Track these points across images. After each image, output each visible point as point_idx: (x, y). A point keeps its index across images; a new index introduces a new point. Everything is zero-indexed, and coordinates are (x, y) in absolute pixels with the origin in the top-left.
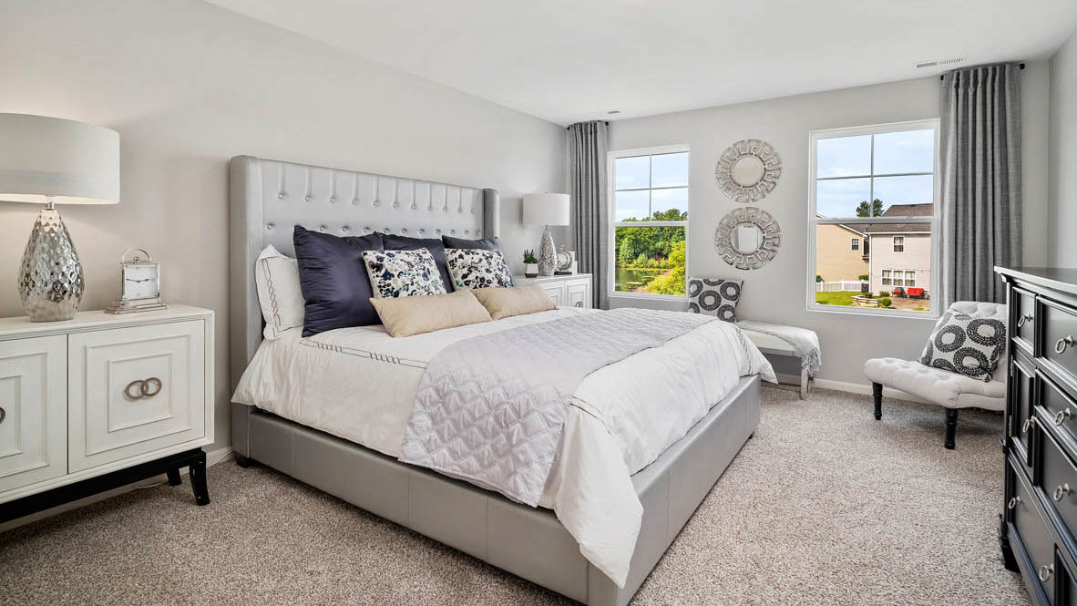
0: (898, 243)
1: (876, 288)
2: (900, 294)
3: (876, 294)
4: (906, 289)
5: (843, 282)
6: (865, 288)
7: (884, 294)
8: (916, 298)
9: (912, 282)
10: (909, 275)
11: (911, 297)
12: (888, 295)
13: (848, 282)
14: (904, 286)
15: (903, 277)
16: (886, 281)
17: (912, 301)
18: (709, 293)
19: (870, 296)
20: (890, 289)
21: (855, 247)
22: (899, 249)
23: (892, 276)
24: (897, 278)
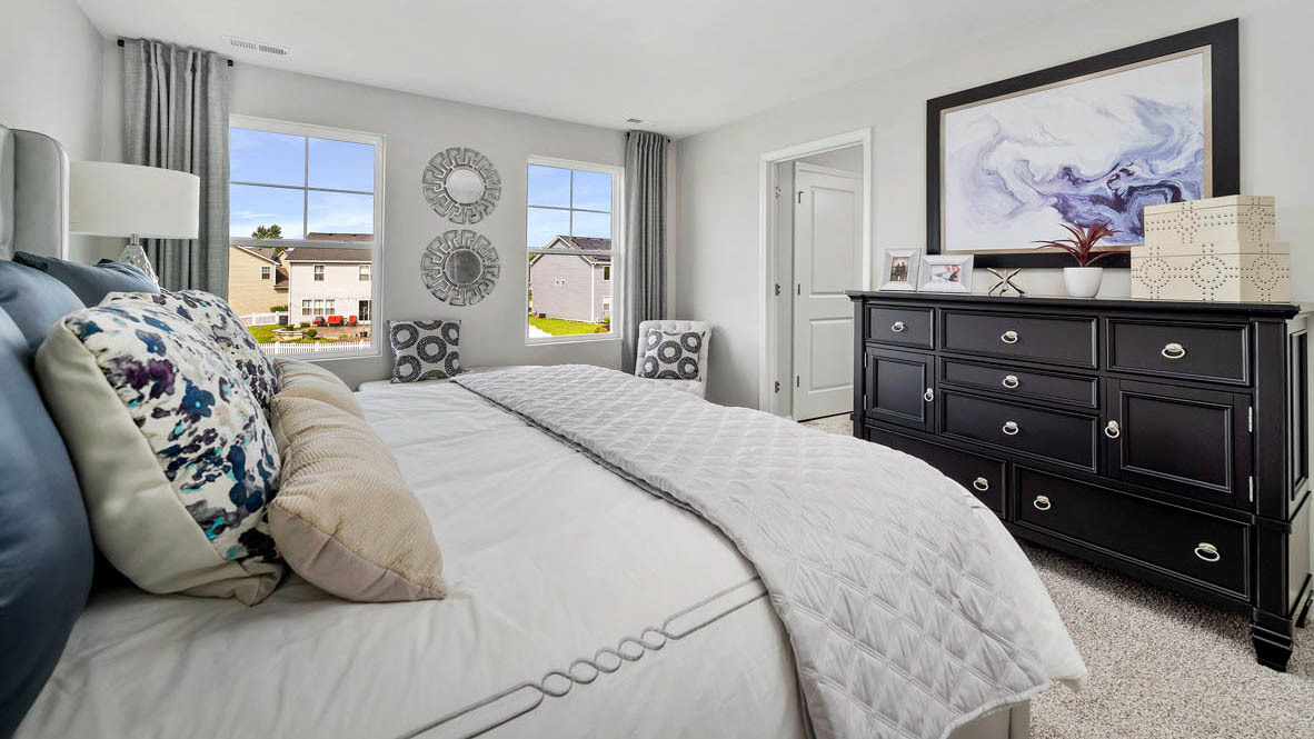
0: (318, 272)
1: (296, 319)
2: (321, 323)
3: (297, 325)
4: (326, 319)
5: (254, 315)
6: (284, 321)
7: (305, 325)
8: (337, 325)
9: (332, 310)
10: (329, 303)
11: (331, 325)
12: (308, 326)
13: (258, 316)
14: (324, 315)
15: (323, 305)
16: (306, 311)
17: (333, 328)
18: (430, 340)
19: (291, 328)
20: (310, 319)
21: (266, 276)
22: (319, 277)
23: (312, 306)
24: (318, 307)
